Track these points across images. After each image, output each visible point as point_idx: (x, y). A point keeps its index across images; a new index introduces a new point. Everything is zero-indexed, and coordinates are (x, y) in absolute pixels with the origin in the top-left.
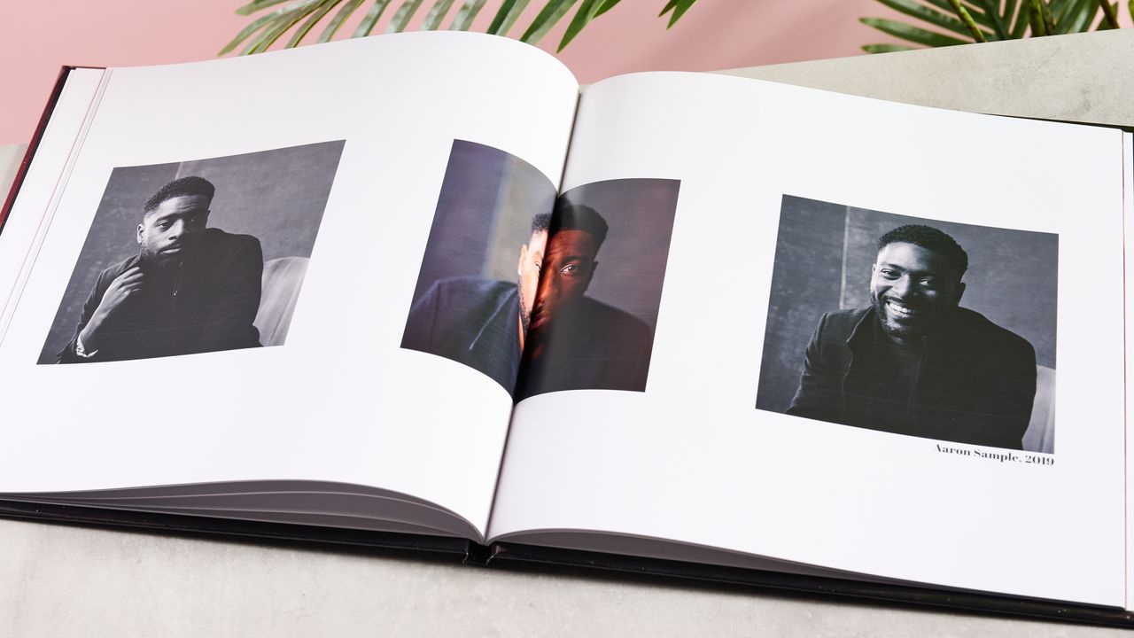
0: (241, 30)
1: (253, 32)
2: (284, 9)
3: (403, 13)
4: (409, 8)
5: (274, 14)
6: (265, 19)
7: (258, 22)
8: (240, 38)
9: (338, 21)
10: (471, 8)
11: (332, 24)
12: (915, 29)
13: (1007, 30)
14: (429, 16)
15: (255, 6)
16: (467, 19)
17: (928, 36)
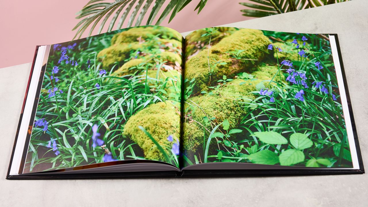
0: (78, 23)
1: (81, 24)
2: (89, 17)
3: (124, 16)
4: (125, 14)
5: (87, 18)
6: (84, 20)
7: (83, 21)
8: (78, 25)
9: (106, 19)
10: (143, 13)
11: (104, 20)
12: (254, 5)
13: (278, 3)
14: (131, 16)
15: (81, 16)
16: (142, 16)
17: (258, 6)
